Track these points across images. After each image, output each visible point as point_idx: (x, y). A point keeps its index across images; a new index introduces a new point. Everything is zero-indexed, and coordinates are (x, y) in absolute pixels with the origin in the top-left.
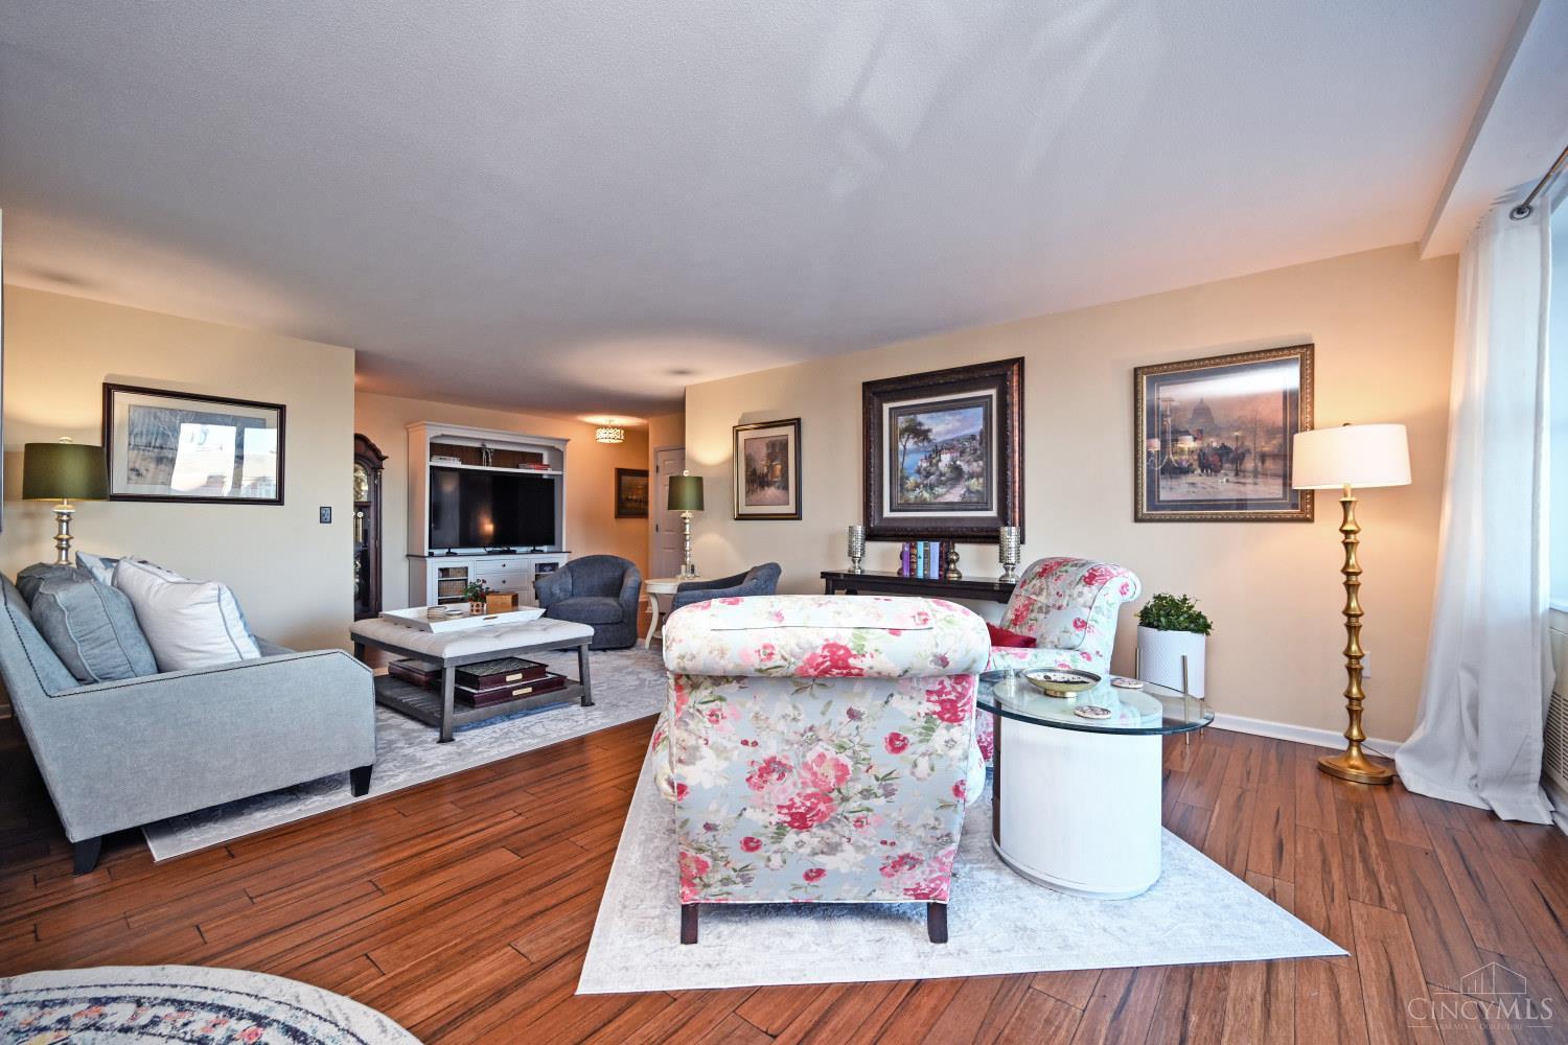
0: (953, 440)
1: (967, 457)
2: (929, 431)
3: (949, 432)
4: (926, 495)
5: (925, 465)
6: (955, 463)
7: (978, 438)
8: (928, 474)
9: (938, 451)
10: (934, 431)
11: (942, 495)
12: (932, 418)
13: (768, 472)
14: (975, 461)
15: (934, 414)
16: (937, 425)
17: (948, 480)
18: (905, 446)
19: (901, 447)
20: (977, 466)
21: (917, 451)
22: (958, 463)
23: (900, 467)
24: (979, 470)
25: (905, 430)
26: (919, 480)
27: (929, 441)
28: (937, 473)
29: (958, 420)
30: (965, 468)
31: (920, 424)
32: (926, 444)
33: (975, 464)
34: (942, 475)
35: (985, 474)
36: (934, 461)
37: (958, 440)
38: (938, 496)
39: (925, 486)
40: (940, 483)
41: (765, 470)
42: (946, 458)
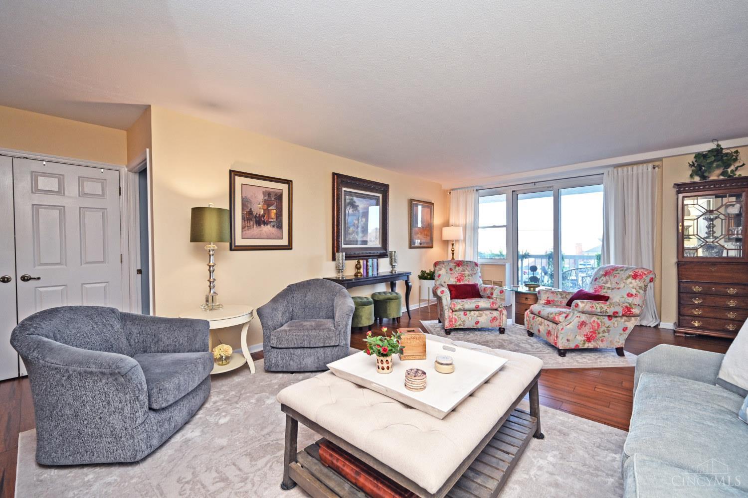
4: (357, 237)
5: (356, 222)
9: (361, 217)
10: (360, 207)
11: (362, 237)
13: (265, 213)
15: (360, 199)
16: (361, 204)
18: (349, 212)
21: (353, 215)
23: (346, 221)
25: (349, 203)
26: (354, 229)
27: (357, 211)
28: (361, 227)
31: (355, 202)
36: (360, 221)
39: (356, 233)
40: (361, 231)
41: (262, 212)
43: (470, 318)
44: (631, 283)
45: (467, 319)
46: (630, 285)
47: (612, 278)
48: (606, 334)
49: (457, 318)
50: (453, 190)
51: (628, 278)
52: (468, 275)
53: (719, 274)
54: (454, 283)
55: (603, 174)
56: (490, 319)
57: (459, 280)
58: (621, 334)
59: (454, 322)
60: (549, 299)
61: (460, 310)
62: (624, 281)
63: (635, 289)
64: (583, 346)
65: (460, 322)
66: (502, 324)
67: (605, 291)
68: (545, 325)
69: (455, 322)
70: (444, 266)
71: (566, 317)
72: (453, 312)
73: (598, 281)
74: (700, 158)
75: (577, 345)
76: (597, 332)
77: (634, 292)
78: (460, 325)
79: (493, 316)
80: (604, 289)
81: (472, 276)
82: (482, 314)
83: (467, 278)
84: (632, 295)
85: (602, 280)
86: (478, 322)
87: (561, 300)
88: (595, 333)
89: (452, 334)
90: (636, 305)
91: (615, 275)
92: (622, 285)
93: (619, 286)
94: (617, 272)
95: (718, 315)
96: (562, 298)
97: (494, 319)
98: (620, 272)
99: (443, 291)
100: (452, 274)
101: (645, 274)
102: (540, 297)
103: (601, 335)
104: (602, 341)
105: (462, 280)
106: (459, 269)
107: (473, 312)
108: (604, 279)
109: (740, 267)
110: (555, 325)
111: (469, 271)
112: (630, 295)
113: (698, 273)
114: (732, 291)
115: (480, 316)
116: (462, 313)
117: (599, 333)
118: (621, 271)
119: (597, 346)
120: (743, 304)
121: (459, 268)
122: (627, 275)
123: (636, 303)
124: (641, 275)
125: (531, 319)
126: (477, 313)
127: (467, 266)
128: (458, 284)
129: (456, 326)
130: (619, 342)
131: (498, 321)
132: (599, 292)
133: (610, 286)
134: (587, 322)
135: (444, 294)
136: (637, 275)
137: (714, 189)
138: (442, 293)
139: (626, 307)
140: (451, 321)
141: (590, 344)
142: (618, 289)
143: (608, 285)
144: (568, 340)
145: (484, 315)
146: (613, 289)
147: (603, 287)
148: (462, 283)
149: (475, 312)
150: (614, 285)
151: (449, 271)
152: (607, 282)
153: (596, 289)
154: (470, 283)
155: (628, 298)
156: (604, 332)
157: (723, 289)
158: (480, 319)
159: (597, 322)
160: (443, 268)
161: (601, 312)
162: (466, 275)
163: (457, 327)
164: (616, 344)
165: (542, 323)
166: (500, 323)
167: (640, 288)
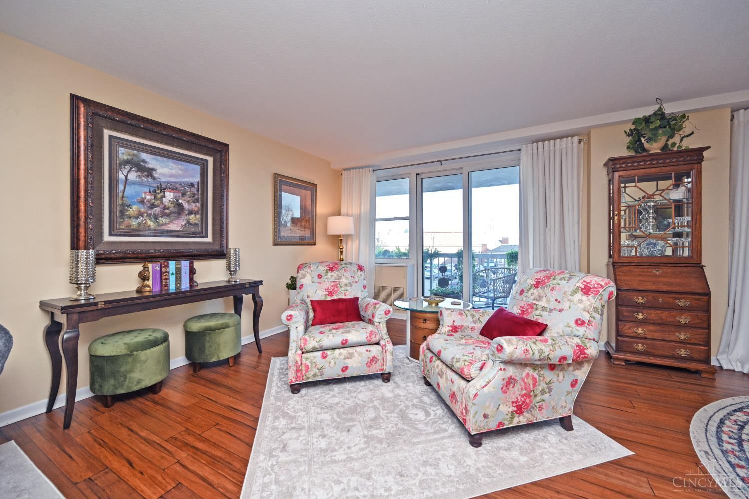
0: (175, 182)
1: (187, 198)
2: (153, 169)
3: (172, 176)
4: (150, 223)
5: (149, 197)
6: (177, 201)
7: (196, 186)
8: (153, 206)
9: (162, 189)
10: (158, 171)
11: (165, 224)
12: (158, 160)
14: (194, 202)
15: (159, 158)
16: (162, 167)
17: (171, 213)
18: (126, 177)
19: (122, 176)
20: (195, 206)
21: (141, 184)
22: (180, 201)
23: (121, 195)
24: (196, 209)
25: (127, 161)
26: (143, 210)
27: (154, 178)
28: (162, 206)
29: (180, 169)
30: (186, 205)
31: (144, 161)
32: (150, 179)
33: (193, 204)
34: (165, 208)
35: (200, 212)
36: (159, 196)
37: (181, 184)
38: (162, 224)
39: (149, 215)
40: (164, 215)
42: (170, 196)
43: (332, 362)
44: (580, 301)
45: (327, 365)
46: (580, 305)
47: (547, 291)
48: (546, 396)
49: (309, 364)
50: (345, 170)
51: (575, 292)
52: (346, 285)
53: (665, 280)
54: (322, 299)
55: (520, 150)
56: (366, 360)
57: (330, 293)
58: (568, 393)
59: (304, 372)
60: (456, 324)
61: (314, 350)
62: (570, 298)
63: (588, 312)
64: (511, 423)
65: (315, 371)
66: (385, 367)
67: (538, 312)
68: (447, 379)
69: (306, 371)
70: (309, 271)
71: (481, 369)
72: (303, 353)
73: (525, 294)
74: (640, 124)
75: (501, 423)
76: (532, 393)
77: (586, 317)
78: (315, 375)
79: (372, 355)
80: (537, 309)
81: (351, 286)
82: (353, 353)
83: (343, 289)
84: (583, 323)
85: (533, 294)
86: (346, 368)
87: (473, 325)
88: (530, 396)
89: (303, 391)
90: (590, 339)
91: (552, 286)
92: (565, 305)
93: (560, 307)
94: (555, 282)
95: (666, 336)
96: (475, 322)
97: (373, 360)
98: (559, 282)
99: (291, 316)
100: (320, 283)
101: (602, 287)
102: (443, 320)
103: (538, 399)
104: (540, 408)
105: (336, 292)
106: (332, 276)
107: (337, 351)
108: (535, 292)
109: (689, 270)
110: (463, 383)
111: (346, 278)
112: (580, 323)
113: (640, 279)
114: (682, 303)
115: (350, 356)
116: (319, 354)
117: (536, 396)
118: (561, 279)
119: (532, 419)
120: (697, 321)
121: (333, 274)
122: (572, 288)
123: (590, 337)
124: (595, 288)
125: (428, 360)
126: (344, 352)
127: (345, 270)
128: (329, 299)
129: (308, 378)
130: (565, 407)
131: (379, 363)
132: (528, 313)
133: (546, 306)
134: (517, 379)
135: (294, 320)
136: (590, 288)
137: (657, 165)
138: (288, 320)
139: (578, 346)
140: (298, 371)
141: (521, 418)
142: (560, 311)
143: (542, 304)
144: (485, 416)
145: (355, 354)
146: (551, 311)
147: (535, 306)
148: (335, 297)
149: (341, 350)
150: (553, 305)
151: (316, 280)
152: (540, 298)
153: (523, 308)
154: (348, 297)
155: (577, 328)
156: (543, 392)
157: (671, 300)
158: (349, 363)
159: (533, 376)
160: (307, 275)
161: (540, 360)
162: (342, 285)
163: (310, 380)
164: (560, 411)
165: (443, 373)
166: (383, 365)
167: (596, 310)
